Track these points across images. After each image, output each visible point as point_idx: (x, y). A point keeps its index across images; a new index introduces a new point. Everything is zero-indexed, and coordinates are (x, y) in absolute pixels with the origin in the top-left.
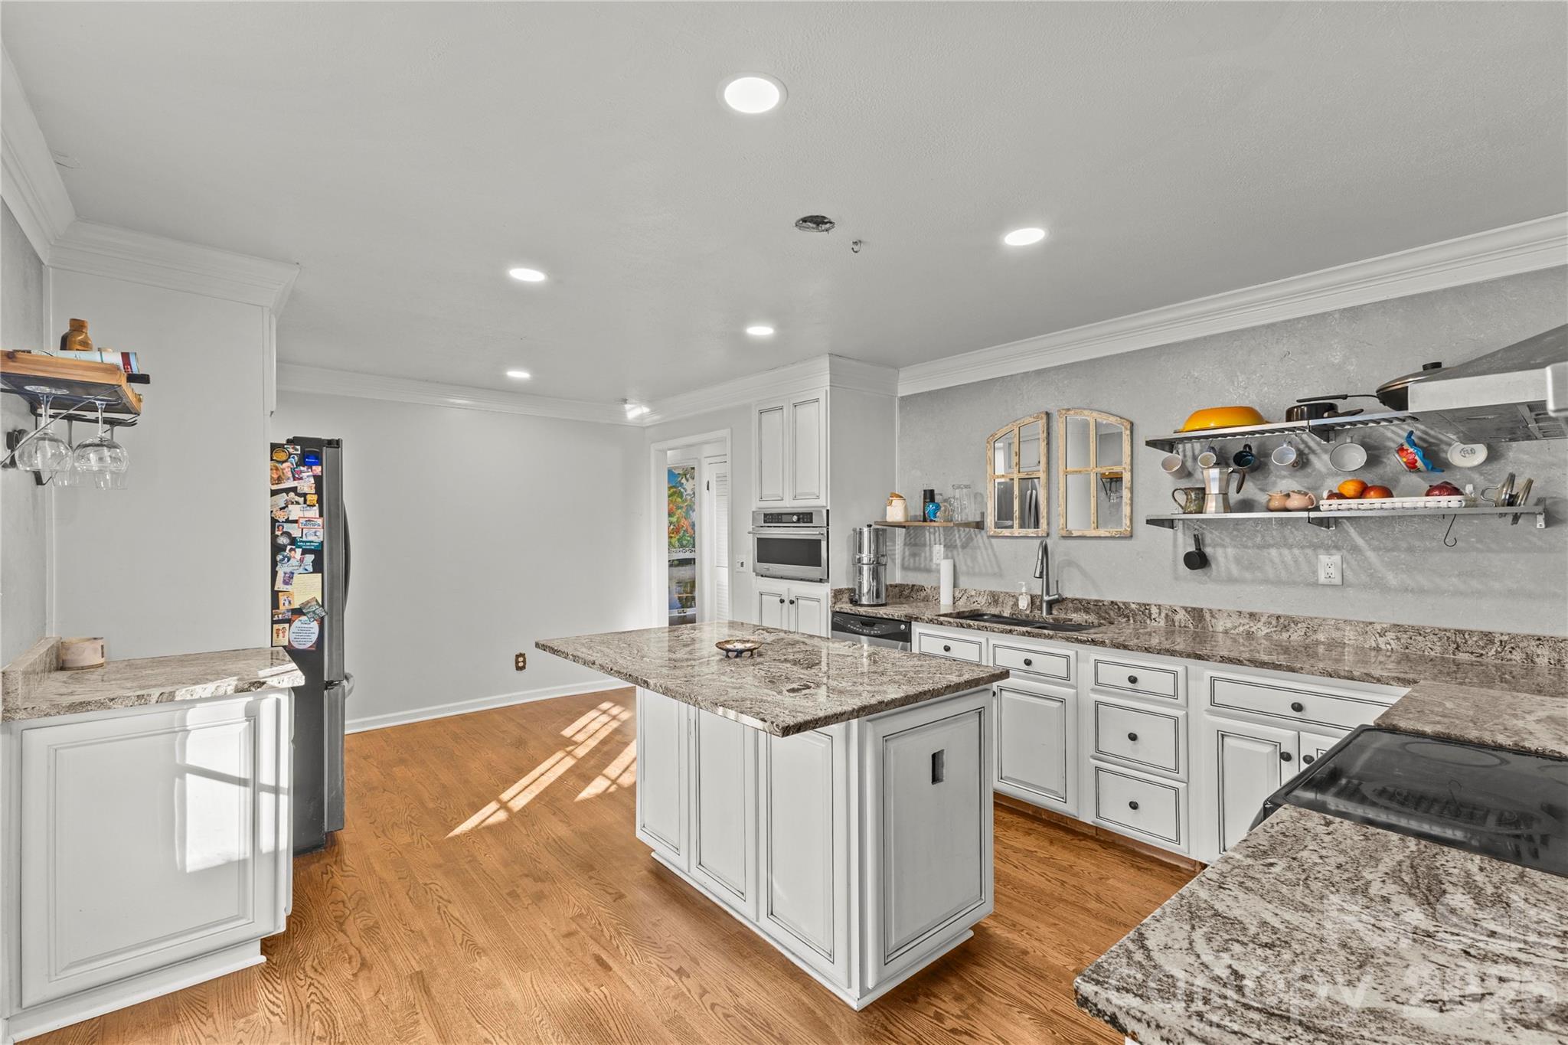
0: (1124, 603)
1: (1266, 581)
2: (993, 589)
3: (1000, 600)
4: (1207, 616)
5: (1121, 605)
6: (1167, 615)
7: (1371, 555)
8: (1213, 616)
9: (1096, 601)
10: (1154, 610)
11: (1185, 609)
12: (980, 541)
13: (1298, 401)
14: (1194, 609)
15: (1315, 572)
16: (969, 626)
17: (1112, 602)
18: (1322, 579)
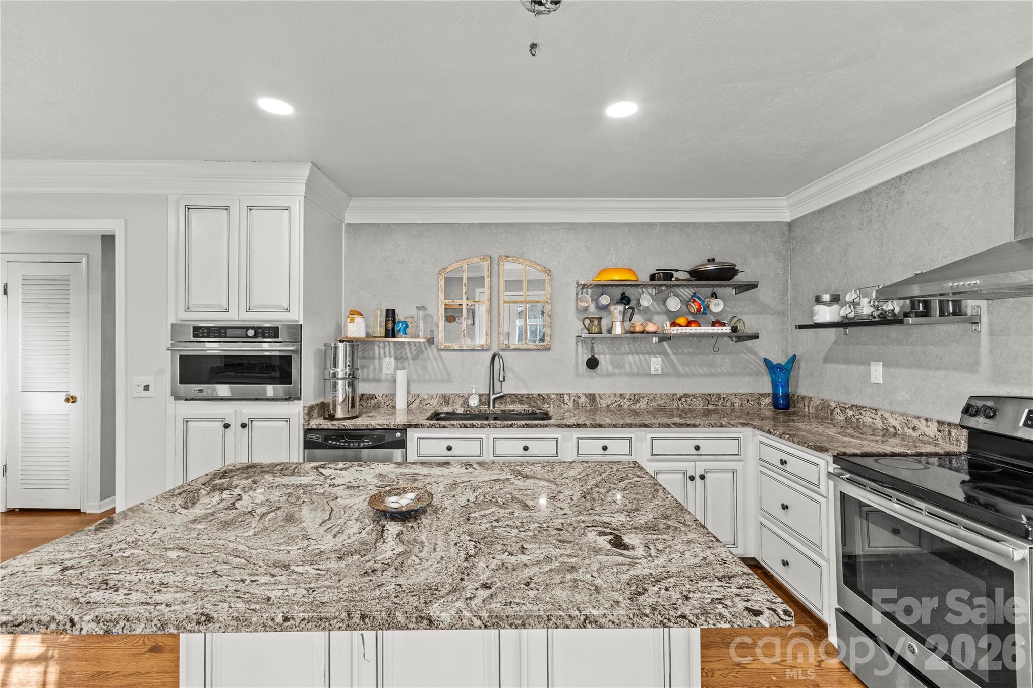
0: (547, 395)
1: (627, 374)
2: (444, 392)
3: (451, 400)
4: (598, 398)
5: (545, 396)
6: (574, 400)
7: (673, 357)
8: (601, 398)
9: (528, 395)
10: (566, 397)
11: (585, 395)
12: (430, 353)
13: (657, 270)
14: (590, 394)
15: (649, 368)
16: (473, 426)
17: (539, 394)
18: (653, 372)
